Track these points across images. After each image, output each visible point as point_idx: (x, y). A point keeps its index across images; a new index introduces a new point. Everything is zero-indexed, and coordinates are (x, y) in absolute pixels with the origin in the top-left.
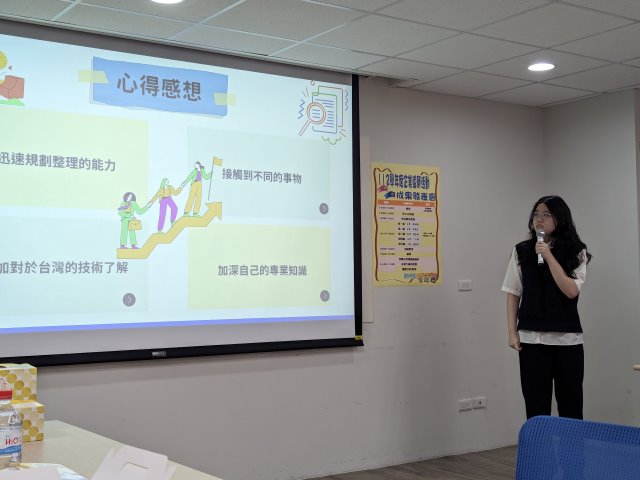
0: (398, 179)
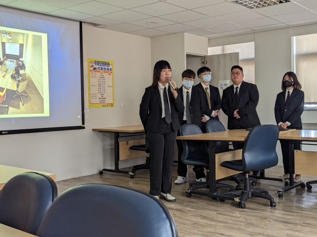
0: (97, 63)
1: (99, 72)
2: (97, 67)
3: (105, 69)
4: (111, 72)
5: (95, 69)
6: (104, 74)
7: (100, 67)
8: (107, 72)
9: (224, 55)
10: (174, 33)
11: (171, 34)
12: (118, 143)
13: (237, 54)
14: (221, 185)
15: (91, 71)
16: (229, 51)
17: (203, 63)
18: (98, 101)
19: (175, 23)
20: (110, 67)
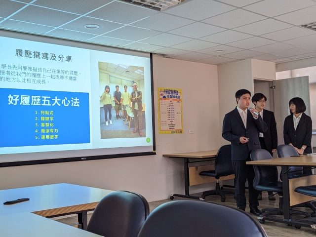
1: (168, 99)
2: (166, 95)
3: (174, 97)
4: (180, 100)
5: (164, 97)
6: (173, 102)
7: (169, 95)
8: (176, 100)
9: (293, 79)
10: (241, 60)
11: (238, 60)
12: (188, 169)
13: (307, 77)
14: (295, 212)
15: (161, 99)
16: (298, 76)
17: (271, 88)
18: (167, 127)
19: (242, 50)
20: (179, 95)
